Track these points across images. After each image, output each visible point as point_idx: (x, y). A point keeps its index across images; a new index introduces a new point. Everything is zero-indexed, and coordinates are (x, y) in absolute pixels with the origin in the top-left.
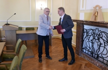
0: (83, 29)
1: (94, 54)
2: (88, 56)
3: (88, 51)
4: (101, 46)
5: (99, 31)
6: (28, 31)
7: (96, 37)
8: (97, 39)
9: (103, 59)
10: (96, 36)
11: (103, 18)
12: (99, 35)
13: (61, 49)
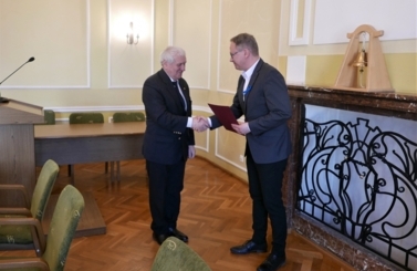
1: (349, 224)
2: (324, 228)
3: (324, 210)
4: (381, 189)
5: (370, 129)
6: (79, 126)
7: (359, 152)
8: (361, 163)
10: (360, 148)
11: (389, 78)
12: (372, 146)
13: (211, 202)
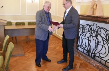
0: (79, 24)
1: (90, 53)
2: (84, 54)
3: (84, 49)
4: (99, 44)
5: (97, 27)
8: (94, 37)
9: (100, 59)
10: (94, 32)
11: (103, 12)
12: (97, 31)
13: (54, 47)
